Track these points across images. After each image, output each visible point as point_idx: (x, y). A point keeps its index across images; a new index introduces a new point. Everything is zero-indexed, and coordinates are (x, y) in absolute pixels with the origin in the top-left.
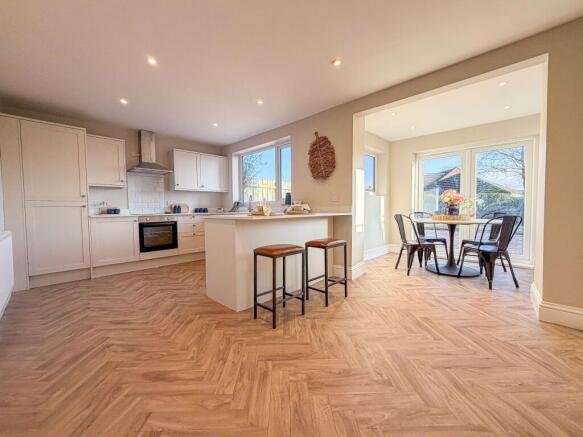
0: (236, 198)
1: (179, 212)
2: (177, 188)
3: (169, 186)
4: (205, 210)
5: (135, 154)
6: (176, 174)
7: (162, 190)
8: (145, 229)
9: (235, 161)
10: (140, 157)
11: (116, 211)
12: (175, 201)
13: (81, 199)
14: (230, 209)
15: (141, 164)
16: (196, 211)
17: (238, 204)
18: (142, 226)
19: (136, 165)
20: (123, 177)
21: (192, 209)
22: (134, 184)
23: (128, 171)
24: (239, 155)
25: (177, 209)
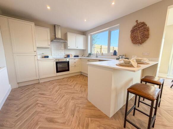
0: (89, 52)
1: (69, 57)
2: (68, 48)
3: (66, 47)
4: (78, 56)
5: (53, 34)
6: (68, 42)
7: (63, 48)
8: (58, 64)
9: (89, 37)
10: (55, 36)
11: (47, 57)
12: (68, 53)
13: (34, 52)
14: (87, 56)
15: (55, 38)
16: (75, 56)
17: (90, 54)
18: (57, 63)
19: (54, 39)
20: (49, 44)
21: (73, 56)
22: (53, 46)
23: (51, 41)
24: (91, 35)
25: (68, 56)
